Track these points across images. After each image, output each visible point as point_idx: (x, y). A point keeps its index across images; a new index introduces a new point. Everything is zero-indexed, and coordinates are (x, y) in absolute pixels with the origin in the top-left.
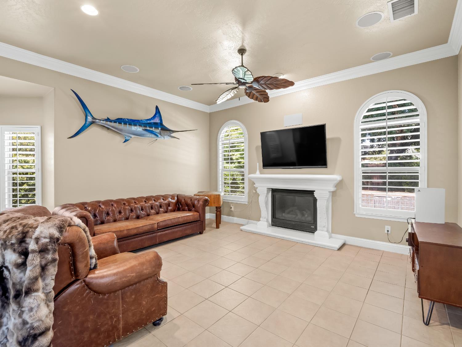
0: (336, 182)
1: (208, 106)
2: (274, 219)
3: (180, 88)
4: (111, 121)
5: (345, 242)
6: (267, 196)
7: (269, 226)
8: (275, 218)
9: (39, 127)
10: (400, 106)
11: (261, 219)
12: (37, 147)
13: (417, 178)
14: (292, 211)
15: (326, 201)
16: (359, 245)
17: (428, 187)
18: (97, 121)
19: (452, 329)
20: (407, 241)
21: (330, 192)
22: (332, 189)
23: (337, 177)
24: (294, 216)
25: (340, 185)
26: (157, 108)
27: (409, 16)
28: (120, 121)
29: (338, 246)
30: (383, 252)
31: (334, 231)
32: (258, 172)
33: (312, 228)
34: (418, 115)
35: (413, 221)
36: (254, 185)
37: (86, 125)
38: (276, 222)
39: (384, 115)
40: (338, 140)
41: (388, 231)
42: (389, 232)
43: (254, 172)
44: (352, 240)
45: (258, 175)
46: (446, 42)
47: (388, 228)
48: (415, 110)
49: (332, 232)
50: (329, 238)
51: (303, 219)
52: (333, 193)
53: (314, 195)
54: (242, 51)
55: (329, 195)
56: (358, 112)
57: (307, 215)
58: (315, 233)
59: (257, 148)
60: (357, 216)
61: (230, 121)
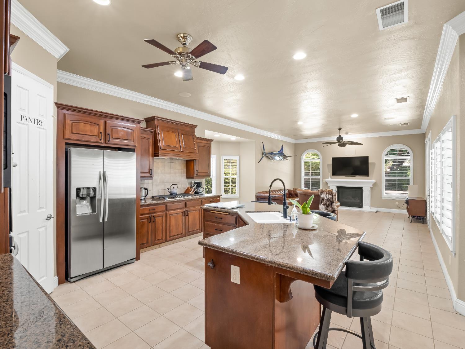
0: (373, 183)
1: (295, 140)
4: (270, 154)
5: (378, 210)
9: (239, 157)
12: (238, 164)
13: (409, 181)
14: (348, 198)
15: (368, 192)
16: (384, 211)
17: (413, 184)
19: (417, 223)
20: (405, 203)
22: (372, 186)
23: (373, 181)
24: (350, 200)
25: (375, 184)
26: (282, 145)
27: (406, 125)
29: (376, 211)
30: (395, 213)
31: (372, 206)
32: (330, 178)
34: (410, 155)
35: (407, 197)
36: (328, 185)
37: (263, 156)
39: (395, 154)
40: (374, 164)
43: (328, 178)
44: (381, 210)
46: (420, 129)
47: (397, 203)
48: (408, 153)
50: (370, 209)
51: (355, 201)
52: (372, 188)
53: (362, 189)
54: (340, 129)
55: (369, 189)
56: (383, 152)
57: (357, 199)
58: (362, 208)
59: (328, 165)
60: (383, 198)
61: (310, 150)
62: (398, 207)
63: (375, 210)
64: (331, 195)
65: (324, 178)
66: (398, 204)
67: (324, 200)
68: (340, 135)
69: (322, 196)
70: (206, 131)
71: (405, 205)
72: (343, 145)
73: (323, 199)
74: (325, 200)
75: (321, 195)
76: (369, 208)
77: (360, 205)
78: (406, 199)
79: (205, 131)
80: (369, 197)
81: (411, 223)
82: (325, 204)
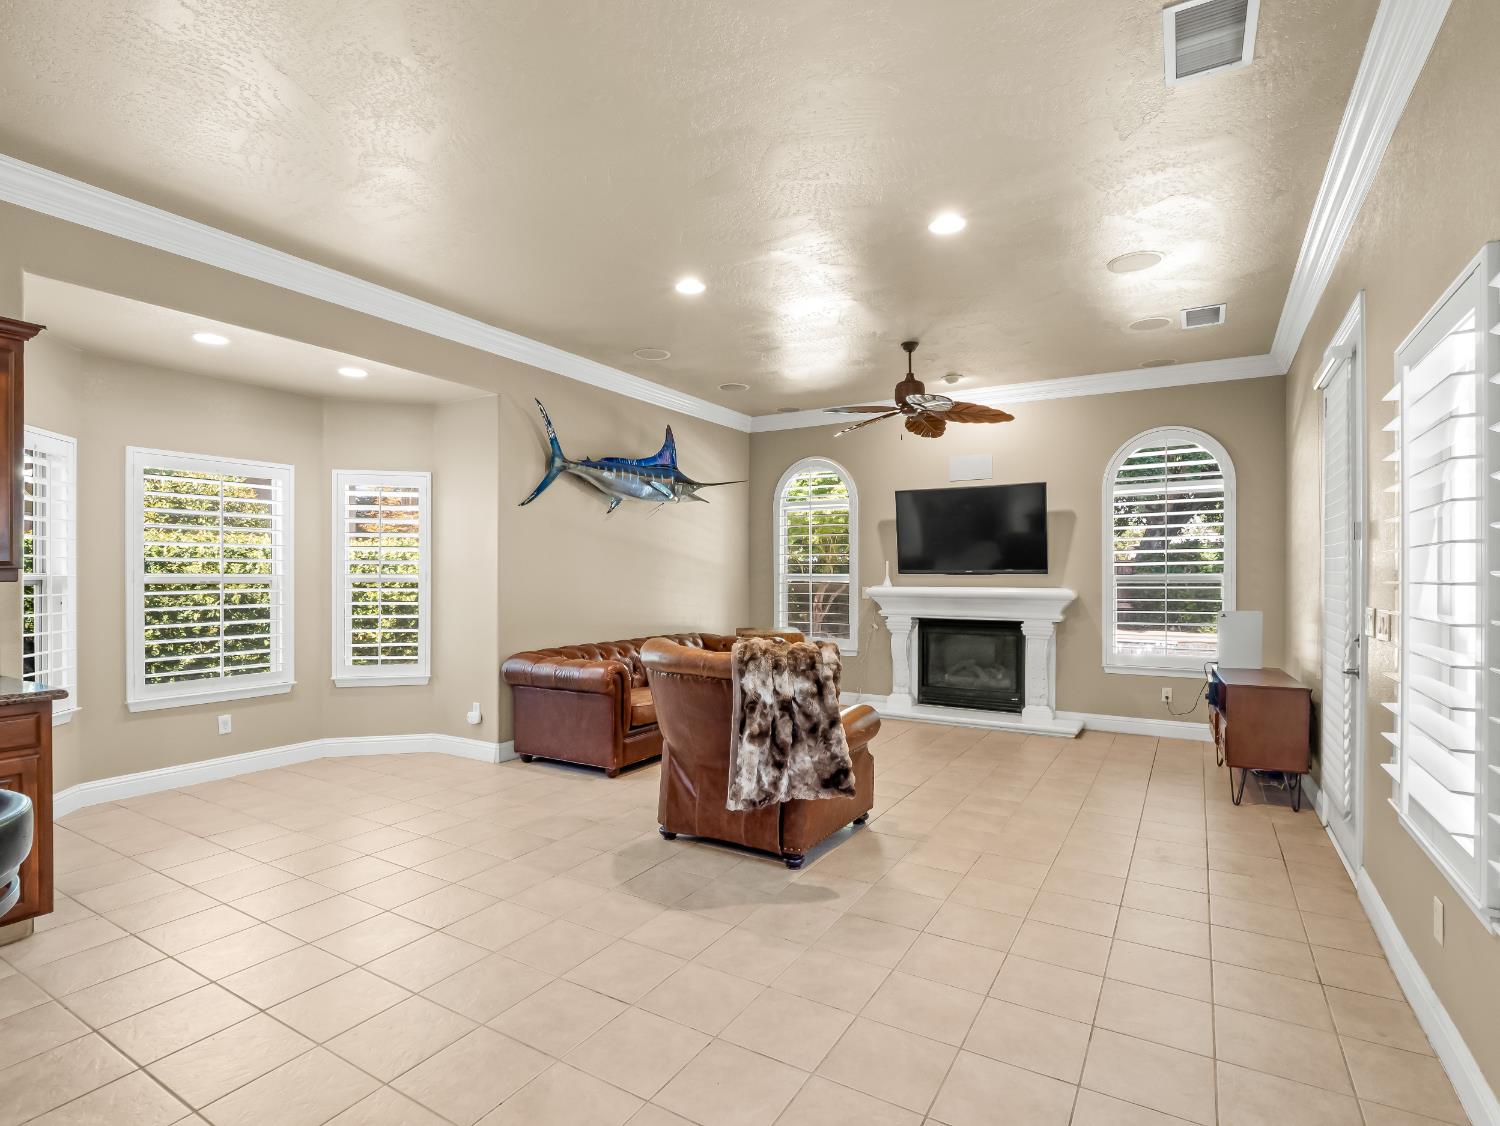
0: (1064, 604)
1: (749, 418)
2: (924, 689)
3: (722, 388)
4: (595, 466)
5: (1085, 725)
6: (909, 637)
7: (914, 704)
8: (927, 685)
9: (428, 475)
10: (1185, 457)
11: (895, 688)
13: (1216, 594)
14: (964, 668)
15: (1046, 642)
16: (1113, 730)
17: (1236, 611)
18: (572, 465)
19: (1269, 807)
20: (1207, 698)
21: (1054, 623)
22: (1059, 618)
23: (1067, 593)
24: (970, 680)
25: (1073, 609)
26: (669, 431)
27: (1210, 324)
28: (610, 463)
29: (1076, 731)
30: (1159, 739)
31: (1061, 705)
32: (887, 581)
33: (1014, 702)
34: (1220, 477)
35: (1215, 667)
36: (880, 612)
37: (551, 475)
38: (930, 693)
39: (1159, 471)
40: (1069, 517)
41: (1167, 698)
42: (1170, 700)
43: (880, 583)
45: (887, 588)
46: (1268, 352)
47: (1167, 691)
48: (1214, 468)
49: (1057, 709)
50: (1054, 718)
51: (993, 683)
52: (1059, 627)
53: (1021, 631)
54: (910, 346)
55: (1050, 630)
56: (1110, 463)
57: (1000, 676)
58: (1021, 712)
59: (883, 525)
60: (1107, 671)
61: (811, 459)
62: (1171, 712)
63: (1071, 723)
64: (808, 678)
65: (864, 582)
66: (1170, 696)
67: (753, 710)
68: (910, 375)
69: (751, 682)
70: (29, 279)
71: (1206, 709)
72: (929, 424)
73: (751, 705)
74: (765, 705)
75: (742, 674)
76: (1047, 712)
77: (1011, 701)
78: (1211, 679)
79: (19, 280)
80: (1048, 664)
81: (1238, 804)
82: (766, 734)
